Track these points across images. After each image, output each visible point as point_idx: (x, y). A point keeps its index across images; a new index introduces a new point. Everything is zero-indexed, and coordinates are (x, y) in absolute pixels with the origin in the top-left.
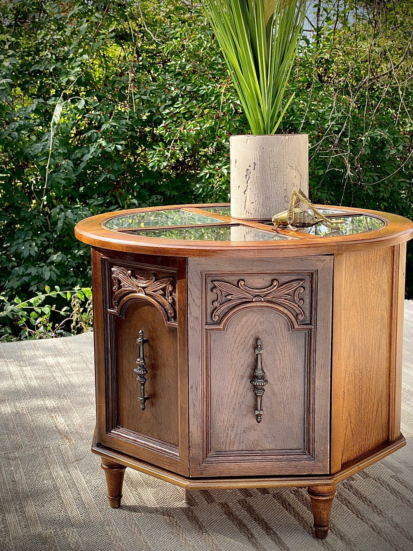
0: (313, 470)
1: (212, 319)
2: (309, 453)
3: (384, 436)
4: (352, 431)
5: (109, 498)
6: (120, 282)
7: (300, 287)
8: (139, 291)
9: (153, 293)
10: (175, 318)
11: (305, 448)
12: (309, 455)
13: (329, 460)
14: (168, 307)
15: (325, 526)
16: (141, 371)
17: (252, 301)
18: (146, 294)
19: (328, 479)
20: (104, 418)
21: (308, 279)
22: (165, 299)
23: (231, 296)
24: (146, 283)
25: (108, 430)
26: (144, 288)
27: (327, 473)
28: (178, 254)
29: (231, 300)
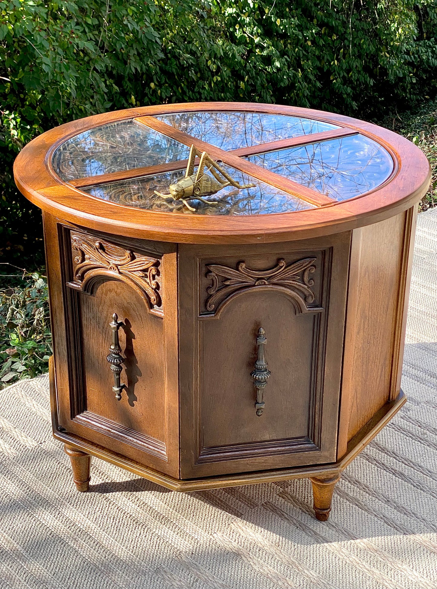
0: (318, 460)
1: (206, 308)
2: (314, 441)
3: (385, 397)
4: (357, 406)
5: (77, 483)
6: (83, 254)
7: (311, 266)
8: (111, 268)
9: (129, 273)
10: (159, 304)
11: (310, 435)
12: (314, 443)
13: (336, 448)
14: (150, 292)
15: (327, 509)
16: (117, 361)
17: (254, 286)
18: (120, 273)
19: (334, 467)
20: (68, 403)
21: (320, 256)
22: (146, 283)
23: (230, 281)
24: (120, 261)
25: (73, 416)
26: (117, 266)
27: (333, 461)
28: (166, 239)
29: (229, 285)
